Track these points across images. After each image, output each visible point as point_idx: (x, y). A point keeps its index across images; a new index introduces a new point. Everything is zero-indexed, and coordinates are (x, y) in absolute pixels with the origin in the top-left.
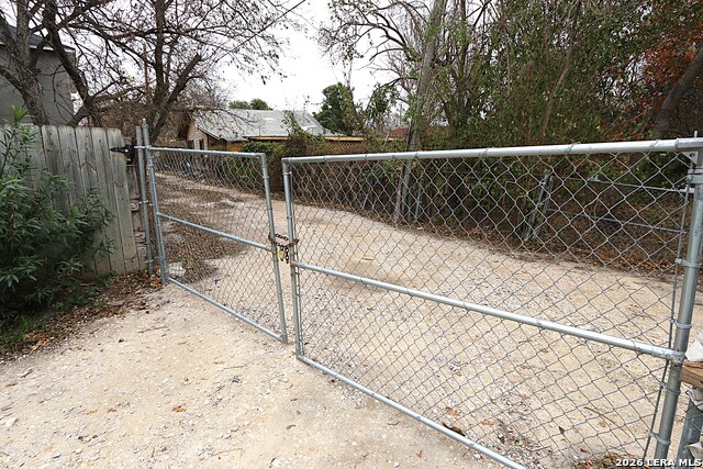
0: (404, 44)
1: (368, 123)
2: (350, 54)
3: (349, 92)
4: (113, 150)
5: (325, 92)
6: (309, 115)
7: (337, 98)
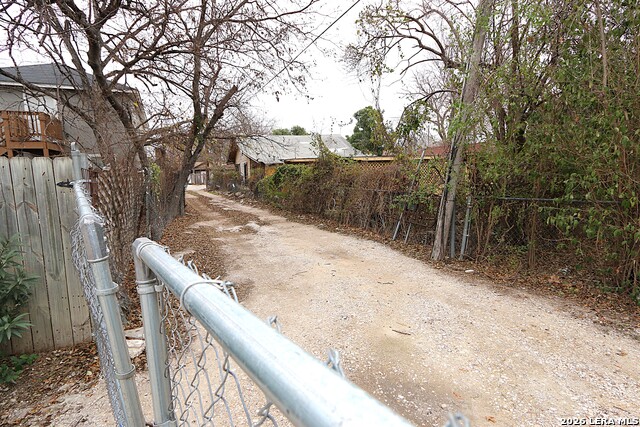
0: (442, 54)
1: (399, 142)
2: (378, 69)
3: (379, 115)
4: (61, 185)
5: (356, 115)
6: (342, 138)
7: (368, 122)
